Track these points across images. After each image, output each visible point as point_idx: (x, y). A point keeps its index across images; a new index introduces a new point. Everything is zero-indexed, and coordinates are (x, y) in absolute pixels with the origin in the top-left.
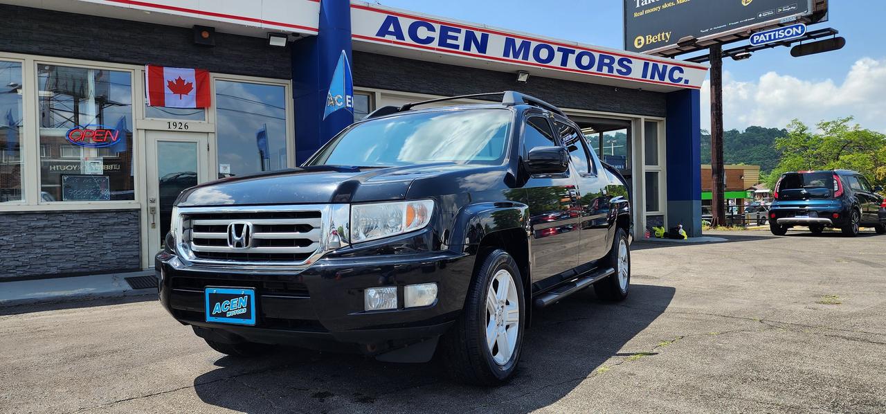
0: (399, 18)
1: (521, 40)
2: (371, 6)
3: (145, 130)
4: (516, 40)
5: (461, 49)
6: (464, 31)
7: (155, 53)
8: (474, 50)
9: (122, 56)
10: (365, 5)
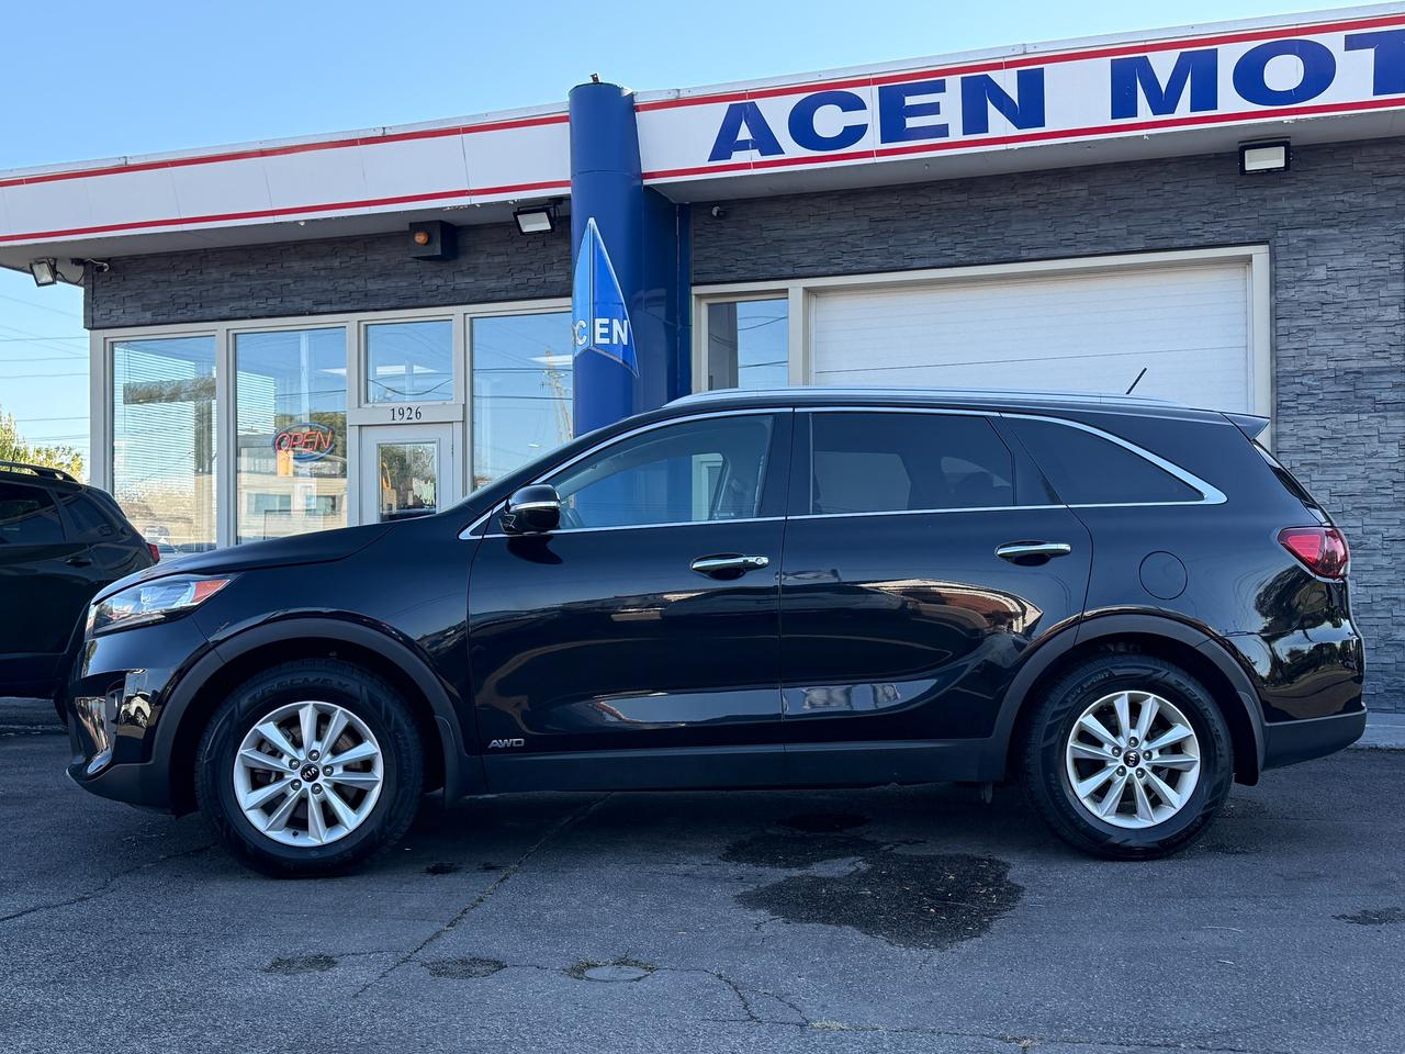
0: (758, 102)
1: (1176, 53)
2: (684, 95)
3: (360, 426)
4: (1152, 57)
5: (956, 134)
6: (954, 84)
8: (999, 124)
10: (672, 97)
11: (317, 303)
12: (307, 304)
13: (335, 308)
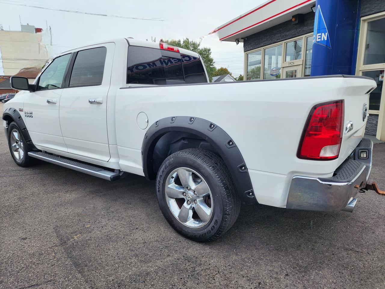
3: (283, 67)
7: (287, 33)
9: (279, 39)
11: (277, 40)
12: (276, 40)
13: (280, 40)
